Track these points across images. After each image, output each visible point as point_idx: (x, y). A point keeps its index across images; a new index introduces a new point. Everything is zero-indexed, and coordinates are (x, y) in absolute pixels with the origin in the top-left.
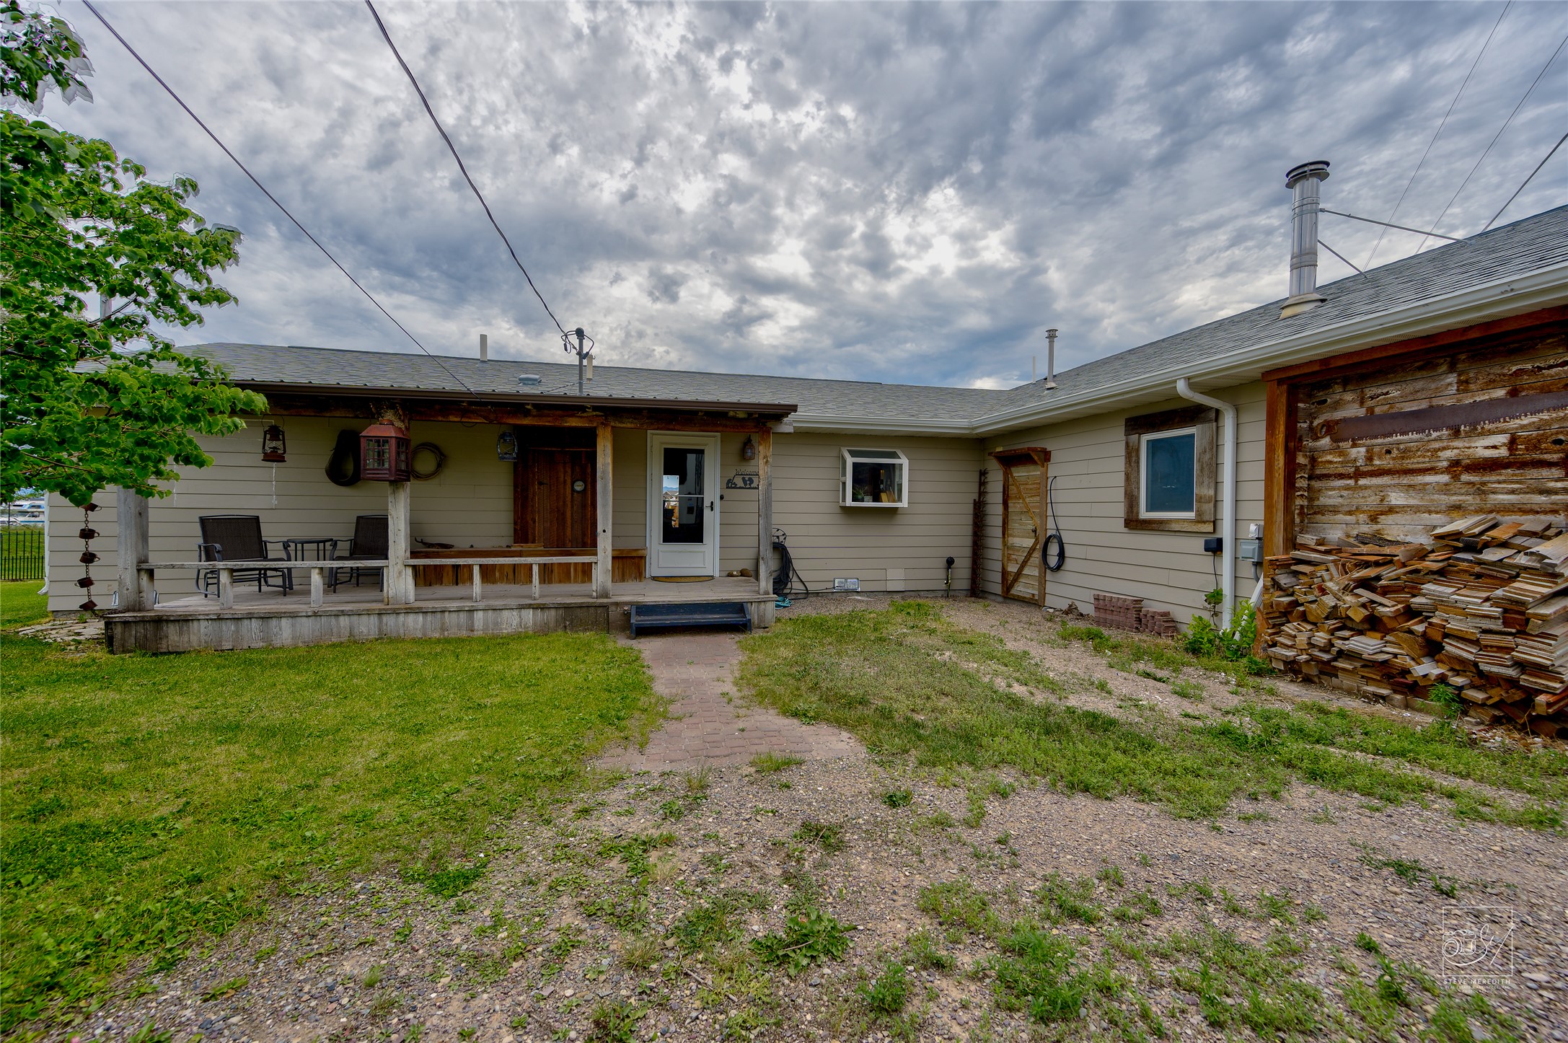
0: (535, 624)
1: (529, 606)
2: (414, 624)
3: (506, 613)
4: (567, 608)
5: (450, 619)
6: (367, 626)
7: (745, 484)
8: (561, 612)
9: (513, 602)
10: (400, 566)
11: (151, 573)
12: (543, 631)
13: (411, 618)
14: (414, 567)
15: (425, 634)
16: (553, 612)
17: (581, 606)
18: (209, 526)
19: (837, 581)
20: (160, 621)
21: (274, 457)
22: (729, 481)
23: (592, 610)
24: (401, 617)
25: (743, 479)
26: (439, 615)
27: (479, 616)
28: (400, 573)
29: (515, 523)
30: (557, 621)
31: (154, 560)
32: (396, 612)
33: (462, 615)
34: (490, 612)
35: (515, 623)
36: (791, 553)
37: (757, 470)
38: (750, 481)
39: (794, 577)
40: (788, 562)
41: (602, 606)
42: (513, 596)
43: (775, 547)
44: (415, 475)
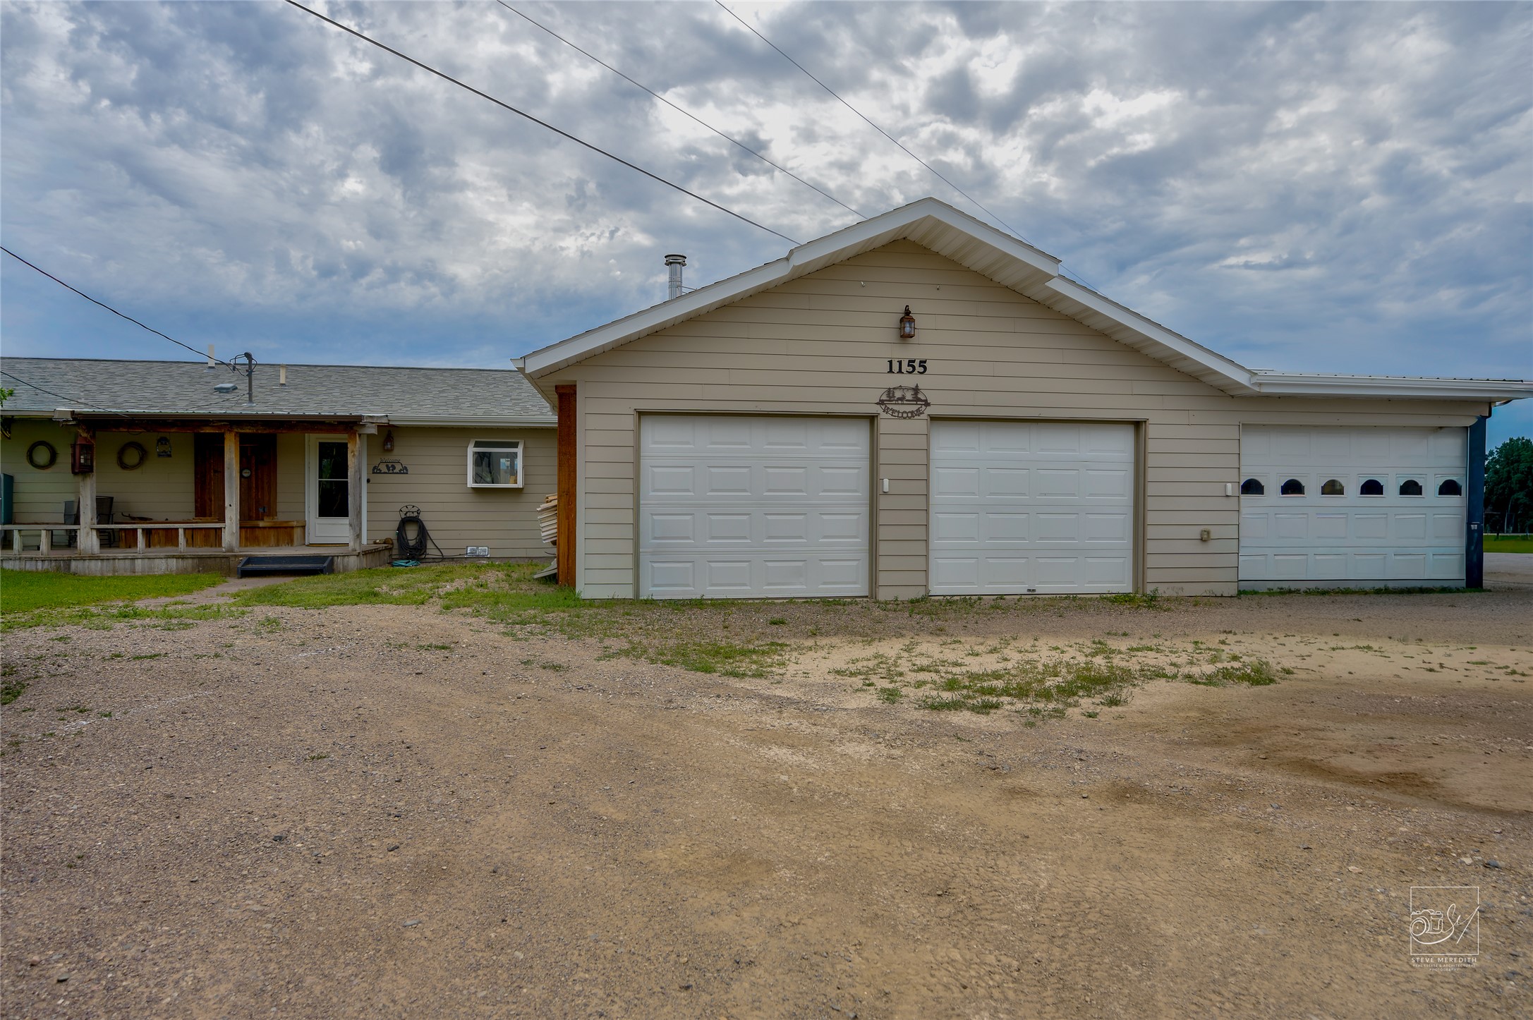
0: (177, 569)
1: (173, 557)
2: (95, 566)
3: (157, 561)
4: (200, 558)
5: (118, 564)
7: (389, 470)
8: (196, 561)
9: (162, 555)
10: (88, 529)
12: (183, 572)
13: (93, 563)
14: (98, 530)
15: (102, 574)
16: (190, 561)
17: (210, 557)
19: (469, 548)
22: (375, 468)
23: (218, 560)
24: (87, 562)
25: (387, 466)
26: (112, 561)
27: (138, 562)
28: (88, 533)
29: (196, 502)
30: (193, 567)
32: (83, 559)
33: (128, 562)
34: (146, 560)
35: (163, 568)
36: (428, 526)
37: (398, 458)
38: (394, 468)
39: (429, 545)
40: (423, 533)
41: (227, 557)
42: (170, 550)
43: (411, 520)
44: (124, 466)
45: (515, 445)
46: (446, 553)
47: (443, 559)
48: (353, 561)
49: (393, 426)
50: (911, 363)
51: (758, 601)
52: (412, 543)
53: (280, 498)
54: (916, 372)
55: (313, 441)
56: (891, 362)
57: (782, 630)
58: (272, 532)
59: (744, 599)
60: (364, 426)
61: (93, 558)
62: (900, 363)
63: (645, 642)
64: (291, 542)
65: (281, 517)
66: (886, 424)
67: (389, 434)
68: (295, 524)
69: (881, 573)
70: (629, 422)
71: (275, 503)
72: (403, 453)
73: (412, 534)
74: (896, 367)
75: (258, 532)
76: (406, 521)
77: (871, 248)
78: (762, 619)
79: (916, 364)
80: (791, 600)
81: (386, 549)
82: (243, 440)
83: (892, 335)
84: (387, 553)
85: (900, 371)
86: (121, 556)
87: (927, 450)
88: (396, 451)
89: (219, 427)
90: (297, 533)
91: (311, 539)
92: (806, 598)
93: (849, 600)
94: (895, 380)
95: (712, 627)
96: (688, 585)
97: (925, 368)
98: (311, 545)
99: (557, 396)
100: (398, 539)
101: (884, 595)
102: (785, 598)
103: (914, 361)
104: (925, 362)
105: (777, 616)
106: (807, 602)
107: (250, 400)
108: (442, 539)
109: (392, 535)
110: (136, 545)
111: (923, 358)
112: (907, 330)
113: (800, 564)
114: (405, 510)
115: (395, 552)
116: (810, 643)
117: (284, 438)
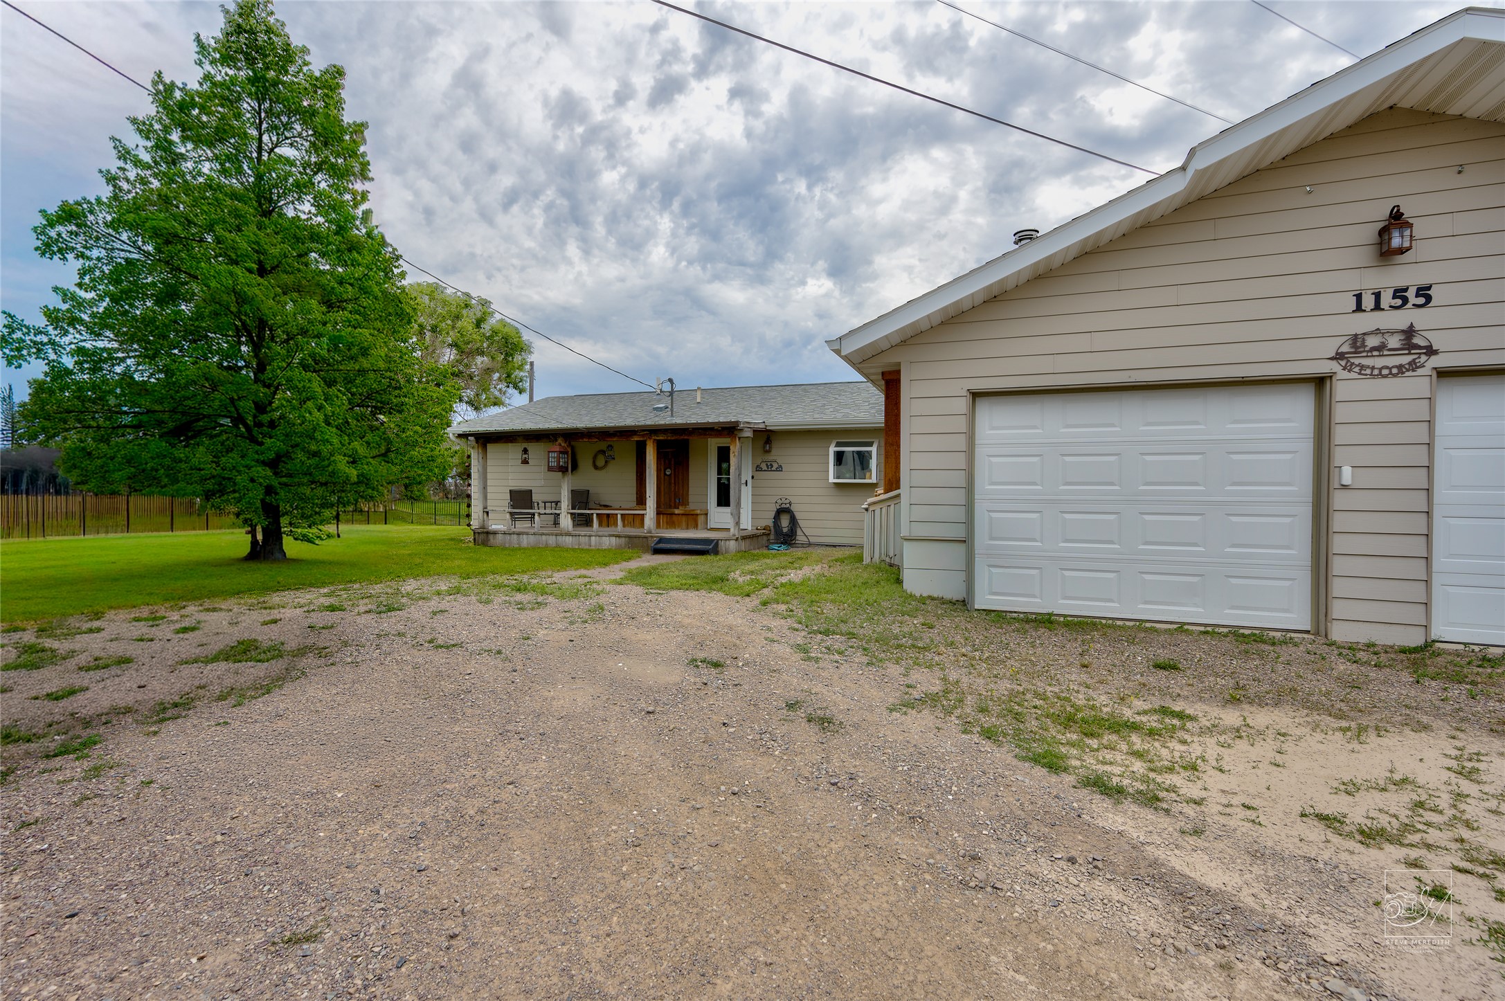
0: (616, 545)
1: (613, 536)
2: (569, 540)
4: (630, 537)
5: (582, 539)
6: (552, 540)
7: (769, 468)
8: (628, 539)
9: (607, 533)
10: (566, 514)
11: (487, 513)
12: (619, 547)
13: (566, 538)
14: (572, 514)
15: (573, 546)
16: (624, 539)
17: (636, 537)
18: (513, 494)
20: (488, 533)
21: (525, 462)
22: (757, 466)
23: (641, 539)
24: (563, 537)
25: (767, 465)
26: (578, 537)
27: (593, 538)
28: (566, 516)
29: (637, 494)
30: (627, 544)
31: (489, 508)
32: (561, 535)
33: (586, 538)
34: (598, 537)
35: (607, 544)
36: (798, 516)
37: (774, 458)
38: (772, 466)
39: (799, 532)
40: (794, 521)
41: (646, 537)
42: (611, 530)
43: (784, 511)
44: (596, 467)
45: (870, 444)
46: (812, 540)
47: (810, 544)
48: (732, 545)
49: (770, 431)
50: (1400, 293)
51: (1131, 624)
52: (785, 530)
53: (691, 492)
54: (1409, 305)
55: (714, 443)
56: (1359, 297)
57: (1176, 682)
58: (684, 518)
59: (1110, 618)
60: (741, 430)
61: (568, 534)
62: (1378, 296)
63: (965, 680)
64: (696, 527)
65: (691, 507)
66: (1346, 387)
67: (766, 438)
68: (699, 512)
69: (1335, 601)
70: (962, 405)
71: (688, 495)
72: (779, 453)
73: (785, 522)
74: (1368, 301)
75: (675, 518)
76: (780, 512)
77: (1327, 133)
78: (1140, 656)
79: (1411, 294)
80: (1181, 628)
81: (764, 534)
82: (660, 446)
83: (1365, 255)
84: (765, 538)
85: (1377, 307)
86: (583, 533)
87: (1430, 423)
88: (774, 452)
89: (643, 436)
90: (701, 519)
91: (712, 524)
92: (1206, 625)
93: (1278, 635)
94: (1367, 322)
95: (1063, 662)
96: (1034, 596)
97: (1429, 299)
98: (712, 529)
99: (883, 382)
100: (774, 526)
101: (1339, 633)
102: (1171, 623)
103: (1406, 290)
104: (1429, 288)
105: (1164, 655)
106: (1206, 633)
107: (672, 416)
108: (809, 528)
109: (770, 523)
110: (591, 526)
111: (1424, 281)
112: (1396, 242)
113: (1196, 579)
114: (779, 501)
115: (772, 537)
116: (1231, 717)
117: (695, 441)
